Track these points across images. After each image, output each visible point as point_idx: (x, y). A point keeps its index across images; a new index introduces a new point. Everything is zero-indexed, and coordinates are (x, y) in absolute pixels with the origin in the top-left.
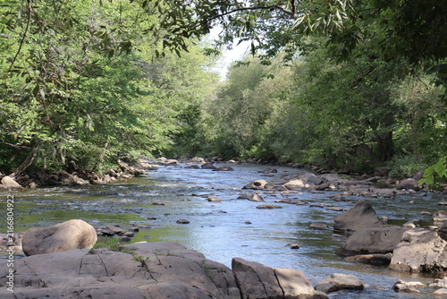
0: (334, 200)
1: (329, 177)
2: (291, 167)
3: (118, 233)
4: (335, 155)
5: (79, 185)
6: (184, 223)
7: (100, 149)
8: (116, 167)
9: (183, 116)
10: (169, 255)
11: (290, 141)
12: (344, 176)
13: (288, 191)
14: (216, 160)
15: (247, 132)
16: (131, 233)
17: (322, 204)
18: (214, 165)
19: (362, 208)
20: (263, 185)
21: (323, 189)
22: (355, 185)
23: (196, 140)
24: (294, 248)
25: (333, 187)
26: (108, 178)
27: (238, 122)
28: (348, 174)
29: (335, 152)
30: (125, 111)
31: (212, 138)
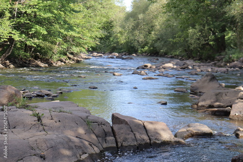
0: (191, 74)
1: (188, 62)
2: (167, 57)
3: (47, 95)
4: (192, 49)
5: (41, 67)
6: (94, 88)
7: (53, 46)
8: (65, 57)
9: (103, 28)
10: (61, 112)
11: (165, 42)
12: (196, 61)
13: (163, 70)
14: (125, 54)
15: (141, 39)
16: (56, 95)
17: (183, 76)
18: (123, 57)
19: (209, 78)
20: (149, 67)
21: (184, 69)
22: (203, 66)
23: (114, 43)
24: (163, 104)
25: (190, 67)
26: (59, 63)
27: (137, 32)
28: (199, 60)
29: (192, 47)
30: (65, 22)
31: (122, 42)
